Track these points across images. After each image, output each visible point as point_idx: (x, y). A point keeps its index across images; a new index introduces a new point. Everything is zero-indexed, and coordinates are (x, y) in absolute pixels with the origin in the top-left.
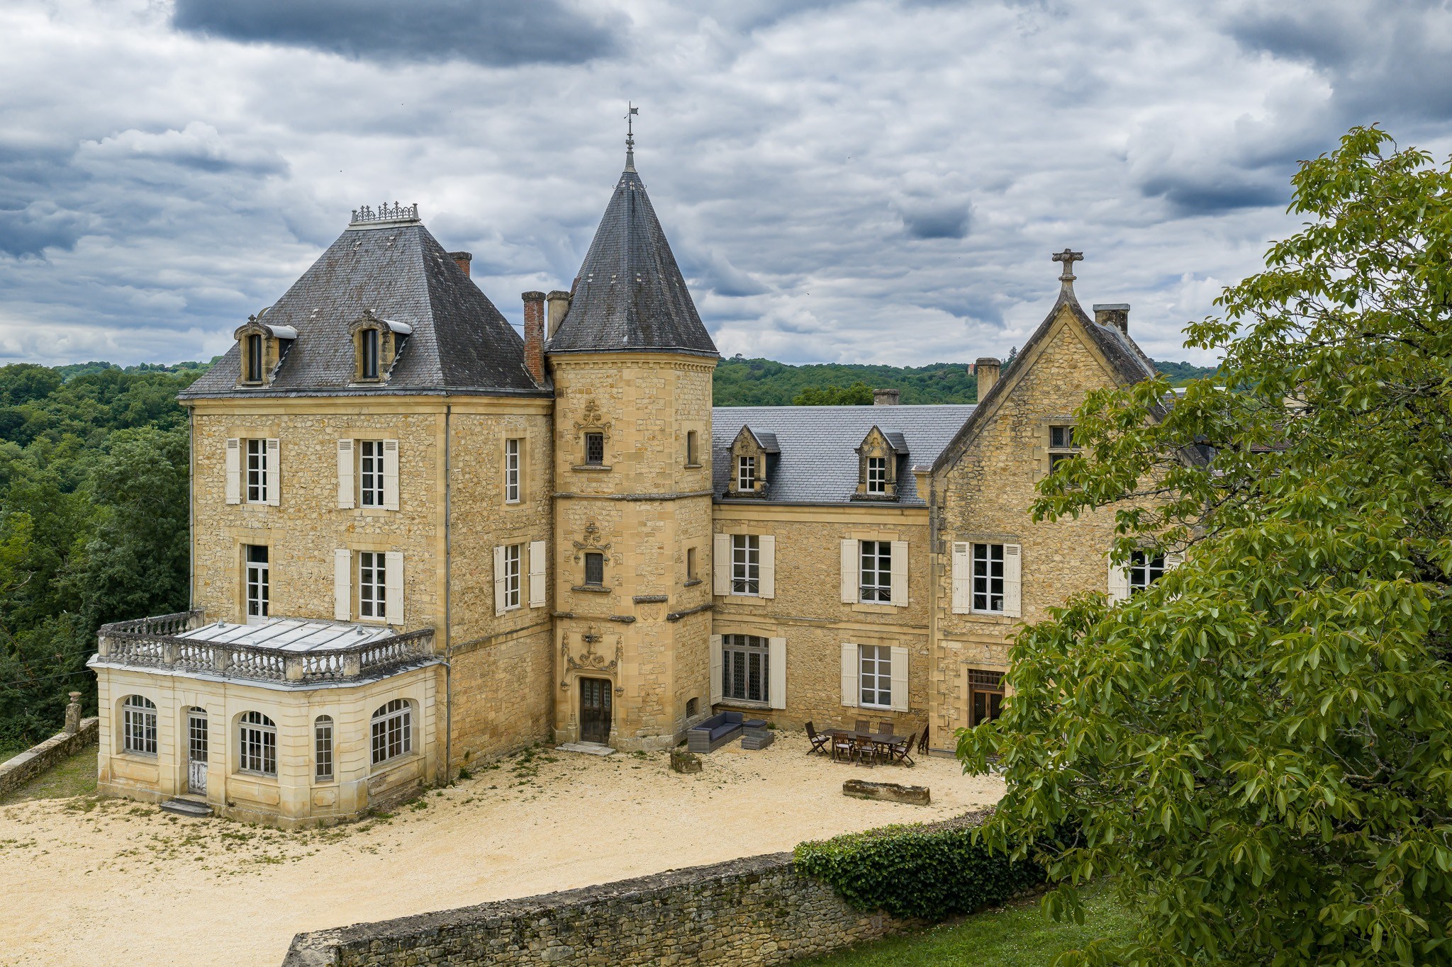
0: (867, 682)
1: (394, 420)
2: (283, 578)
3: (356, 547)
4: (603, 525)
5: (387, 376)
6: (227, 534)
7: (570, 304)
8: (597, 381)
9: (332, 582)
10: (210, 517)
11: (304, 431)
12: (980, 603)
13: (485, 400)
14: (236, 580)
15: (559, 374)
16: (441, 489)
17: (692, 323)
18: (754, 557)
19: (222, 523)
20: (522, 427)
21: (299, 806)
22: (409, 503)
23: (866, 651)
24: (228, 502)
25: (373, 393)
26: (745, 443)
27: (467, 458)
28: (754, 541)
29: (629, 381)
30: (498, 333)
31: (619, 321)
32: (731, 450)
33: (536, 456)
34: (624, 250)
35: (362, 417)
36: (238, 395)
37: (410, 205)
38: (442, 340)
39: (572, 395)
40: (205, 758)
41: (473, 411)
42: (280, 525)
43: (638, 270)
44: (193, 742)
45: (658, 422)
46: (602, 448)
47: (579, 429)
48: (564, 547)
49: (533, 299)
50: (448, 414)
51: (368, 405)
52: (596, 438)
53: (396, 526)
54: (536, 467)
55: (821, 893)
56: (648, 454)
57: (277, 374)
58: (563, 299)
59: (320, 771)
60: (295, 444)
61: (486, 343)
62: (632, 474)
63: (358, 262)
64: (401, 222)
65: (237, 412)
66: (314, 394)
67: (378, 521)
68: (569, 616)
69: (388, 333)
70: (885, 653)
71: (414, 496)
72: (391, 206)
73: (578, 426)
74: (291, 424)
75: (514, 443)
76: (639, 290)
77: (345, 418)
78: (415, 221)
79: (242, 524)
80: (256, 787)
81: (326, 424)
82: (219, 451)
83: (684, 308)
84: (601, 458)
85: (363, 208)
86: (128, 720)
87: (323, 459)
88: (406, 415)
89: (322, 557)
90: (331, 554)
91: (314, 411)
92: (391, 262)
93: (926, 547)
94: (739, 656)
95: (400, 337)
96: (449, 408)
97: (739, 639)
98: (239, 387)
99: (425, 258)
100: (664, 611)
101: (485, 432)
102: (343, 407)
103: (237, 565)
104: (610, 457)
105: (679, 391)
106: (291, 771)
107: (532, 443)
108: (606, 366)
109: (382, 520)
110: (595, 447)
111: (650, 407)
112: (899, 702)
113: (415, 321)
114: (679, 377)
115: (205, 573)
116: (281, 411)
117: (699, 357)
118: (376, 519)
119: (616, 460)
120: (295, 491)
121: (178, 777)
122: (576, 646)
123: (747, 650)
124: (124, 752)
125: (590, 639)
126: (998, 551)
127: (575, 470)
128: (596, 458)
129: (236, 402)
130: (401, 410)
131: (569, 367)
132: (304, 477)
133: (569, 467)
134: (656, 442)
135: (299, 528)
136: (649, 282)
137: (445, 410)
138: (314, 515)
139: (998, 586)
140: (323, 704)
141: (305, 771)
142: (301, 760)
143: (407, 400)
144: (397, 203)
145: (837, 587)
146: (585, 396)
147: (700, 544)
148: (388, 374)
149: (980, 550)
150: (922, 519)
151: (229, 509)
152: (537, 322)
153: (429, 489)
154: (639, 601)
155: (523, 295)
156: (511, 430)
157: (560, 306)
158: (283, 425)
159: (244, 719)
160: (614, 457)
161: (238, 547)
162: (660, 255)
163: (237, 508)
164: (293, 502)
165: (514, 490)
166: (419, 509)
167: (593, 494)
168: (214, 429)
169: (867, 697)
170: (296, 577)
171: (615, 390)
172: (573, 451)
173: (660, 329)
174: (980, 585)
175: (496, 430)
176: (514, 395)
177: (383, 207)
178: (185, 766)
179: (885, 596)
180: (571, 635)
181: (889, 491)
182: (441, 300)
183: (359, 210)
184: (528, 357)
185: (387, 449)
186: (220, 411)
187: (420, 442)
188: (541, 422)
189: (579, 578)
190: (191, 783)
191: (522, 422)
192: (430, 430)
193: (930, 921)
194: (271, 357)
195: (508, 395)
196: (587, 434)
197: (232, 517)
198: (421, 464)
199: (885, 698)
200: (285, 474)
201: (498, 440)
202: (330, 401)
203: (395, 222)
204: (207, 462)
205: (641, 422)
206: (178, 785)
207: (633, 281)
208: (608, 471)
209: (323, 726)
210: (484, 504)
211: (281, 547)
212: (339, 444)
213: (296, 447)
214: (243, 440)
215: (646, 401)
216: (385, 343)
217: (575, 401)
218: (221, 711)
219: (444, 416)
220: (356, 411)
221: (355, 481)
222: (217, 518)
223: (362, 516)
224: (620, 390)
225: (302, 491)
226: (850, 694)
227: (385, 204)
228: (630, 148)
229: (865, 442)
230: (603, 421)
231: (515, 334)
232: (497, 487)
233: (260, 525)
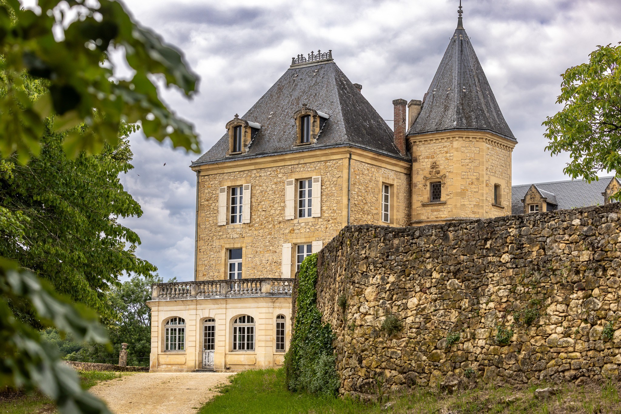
1: (319, 165)
2: (250, 265)
3: (295, 241)
5: (315, 141)
6: (218, 244)
7: (422, 108)
8: (438, 150)
9: (280, 264)
10: (208, 235)
11: (265, 178)
13: (371, 155)
14: (223, 270)
15: (415, 148)
16: (345, 201)
17: (498, 119)
19: (215, 238)
20: (392, 177)
21: (267, 363)
22: (327, 212)
24: (219, 224)
25: (307, 150)
26: (533, 196)
27: (360, 187)
29: (457, 148)
30: (378, 125)
31: (452, 113)
32: (524, 201)
33: (400, 197)
34: (455, 74)
35: (300, 166)
36: (228, 160)
37: (327, 51)
38: (347, 121)
39: (423, 160)
40: (213, 348)
41: (364, 160)
42: (250, 234)
43: (464, 85)
44: (205, 340)
45: (475, 174)
46: (440, 192)
47: (426, 180)
49: (400, 103)
50: (350, 158)
51: (303, 158)
52: (437, 185)
53: (318, 226)
54: (400, 204)
56: (469, 193)
57: (250, 148)
58: (418, 105)
59: (278, 347)
60: (260, 186)
61: (371, 128)
62: (459, 205)
63: (296, 85)
64: (321, 62)
65: (226, 171)
66: (273, 154)
67: (308, 225)
69: (316, 116)
71: (329, 208)
72: (316, 53)
73: (426, 178)
74: (258, 175)
75: (386, 187)
76: (464, 96)
77: (290, 167)
78: (330, 60)
79: (227, 237)
80: (243, 356)
81: (278, 172)
82: (214, 196)
83: (493, 109)
84: (440, 197)
85: (299, 56)
86: (167, 334)
87: (277, 193)
88: (326, 161)
89: (274, 250)
90: (280, 247)
91: (272, 165)
92: (316, 83)
95: (323, 119)
96: (350, 155)
98: (227, 156)
99: (336, 79)
101: (370, 175)
102: (289, 160)
103: (223, 261)
104: (445, 195)
105: (488, 157)
106: (263, 344)
107: (397, 189)
108: (443, 141)
109: (310, 224)
110: (436, 191)
111: (470, 164)
113: (331, 112)
114: (488, 148)
115: (203, 269)
116: (252, 167)
117: (502, 138)
118: (307, 224)
119: (449, 197)
120: (259, 213)
121: (197, 359)
124: (165, 351)
127: (424, 205)
128: (437, 198)
129: (226, 165)
130: (323, 159)
131: (421, 143)
132: (265, 204)
133: (420, 204)
134: (473, 186)
135: (261, 235)
136: (471, 91)
137: (348, 156)
138: (270, 226)
140: (281, 308)
141: (270, 344)
142: (268, 338)
143: (327, 152)
144: (319, 51)
146: (430, 160)
148: (316, 140)
151: (219, 229)
152: (402, 117)
153: (338, 202)
155: (394, 101)
156: (385, 177)
157: (416, 108)
158: (253, 175)
159: (236, 322)
160: (448, 195)
161: (224, 250)
162: (478, 77)
163: (224, 227)
164: (258, 220)
165: (386, 215)
166: (332, 215)
167: (435, 219)
168: (212, 183)
170: (258, 264)
171: (448, 155)
172: (423, 194)
173: (476, 118)
175: (377, 175)
176: (387, 156)
177: (311, 54)
178: (201, 353)
182: (345, 102)
183: (296, 57)
184: (396, 139)
185: (315, 182)
186: (216, 172)
187: (333, 176)
188: (403, 177)
190: (204, 363)
191: (392, 175)
192: (340, 169)
194: (246, 138)
195: (384, 155)
196: (431, 183)
197: (221, 233)
198: (334, 189)
200: (254, 204)
201: (377, 181)
202: (282, 158)
203: (318, 62)
204: (207, 203)
205: (464, 173)
206: (197, 363)
207: (460, 91)
208: (444, 203)
209: (281, 321)
210: (369, 217)
211: (250, 247)
212: (286, 182)
213: (261, 188)
214: (229, 187)
215: (467, 161)
216: (314, 122)
217: (424, 164)
218: (223, 317)
219: (348, 159)
220: (297, 162)
221: (295, 203)
222: (212, 235)
223: (298, 223)
224: (452, 155)
225: (263, 213)
227: (312, 52)
228: (460, 15)
229: (608, 187)
230: (441, 174)
231: (388, 127)
232: (377, 209)
233: (237, 236)
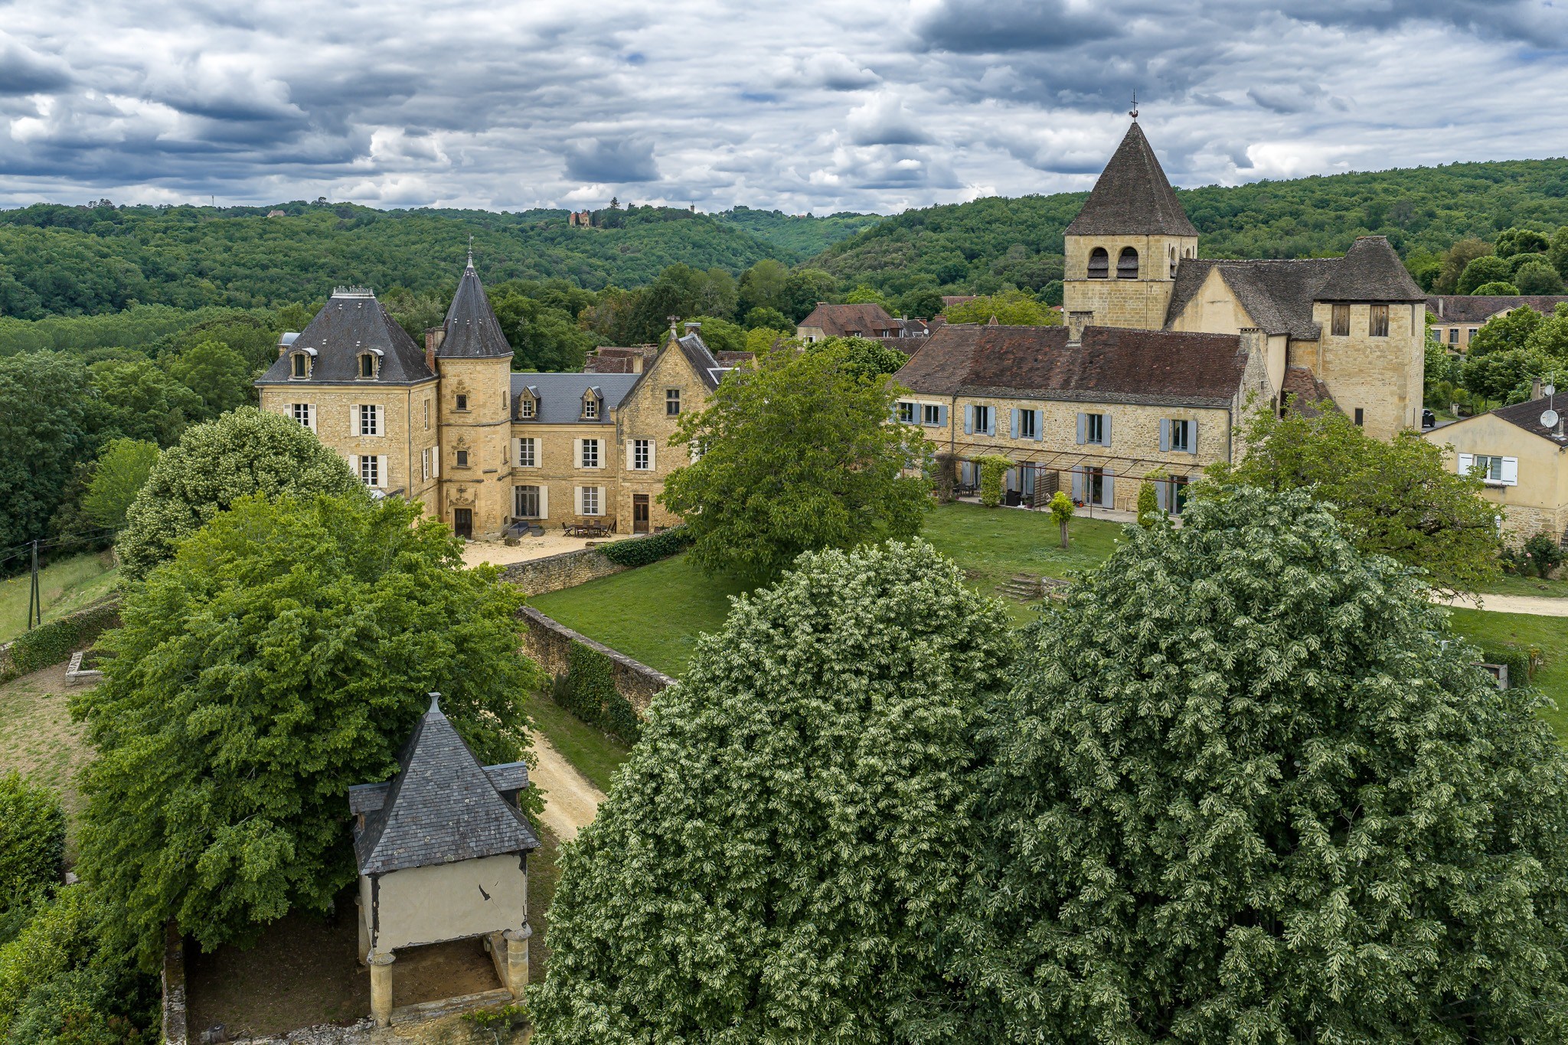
0: (586, 503)
1: (380, 396)
3: (361, 454)
4: (466, 438)
5: (377, 377)
7: (446, 333)
8: (464, 371)
11: (330, 400)
12: (638, 465)
13: (420, 385)
15: (443, 368)
16: (407, 427)
18: (532, 448)
20: (429, 394)
22: (390, 433)
23: (586, 489)
25: (371, 385)
26: (526, 395)
27: (414, 412)
28: (531, 441)
29: (480, 372)
30: (413, 349)
31: (473, 343)
32: (519, 398)
34: (473, 308)
35: (363, 395)
36: (293, 384)
38: (400, 358)
39: (450, 377)
41: (416, 390)
43: (480, 318)
45: (492, 390)
46: (465, 402)
48: (446, 448)
50: (409, 394)
51: (367, 389)
52: (463, 397)
53: (382, 444)
54: (433, 412)
55: (603, 558)
56: (488, 404)
57: (312, 373)
58: (443, 331)
61: (411, 356)
62: (481, 414)
63: (343, 315)
64: (363, 296)
65: (290, 391)
66: (335, 384)
68: (450, 481)
69: (377, 356)
70: (595, 490)
71: (392, 430)
73: (453, 392)
74: (322, 398)
75: (426, 402)
77: (352, 395)
81: (343, 398)
82: (278, 410)
84: (465, 407)
87: (342, 413)
88: (387, 394)
90: (347, 457)
91: (336, 391)
93: (614, 442)
94: (524, 496)
95: (380, 357)
96: (409, 391)
97: (524, 488)
98: (291, 380)
99: (381, 316)
100: (496, 476)
101: (419, 399)
102: (352, 390)
104: (470, 406)
105: (500, 374)
108: (468, 364)
109: (374, 441)
110: (462, 402)
111: (489, 383)
112: (602, 511)
113: (384, 349)
114: (500, 367)
116: (315, 391)
118: (371, 441)
119: (473, 408)
120: (325, 428)
122: (454, 494)
123: (527, 493)
125: (461, 491)
126: (645, 443)
127: (452, 413)
128: (463, 407)
129: (291, 387)
130: (385, 391)
131: (448, 364)
132: (330, 422)
133: (448, 411)
134: (492, 399)
137: (407, 392)
138: (336, 439)
139: (645, 458)
143: (389, 387)
145: (572, 461)
146: (457, 377)
147: (507, 443)
148: (377, 375)
149: (638, 443)
150: (613, 429)
153: (400, 427)
154: (485, 472)
156: (426, 396)
157: (441, 334)
158: (317, 398)
160: (472, 406)
164: (324, 433)
165: (426, 423)
166: (395, 436)
167: (461, 423)
168: (275, 399)
169: (587, 510)
171: (472, 375)
172: (449, 404)
173: (492, 346)
174: (638, 458)
175: (422, 397)
176: (428, 381)
179: (595, 464)
180: (452, 491)
181: (596, 417)
184: (428, 360)
185: (377, 409)
186: (279, 391)
187: (395, 406)
188: (434, 391)
189: (455, 463)
191: (429, 392)
192: (401, 401)
193: (635, 567)
194: (309, 365)
196: (458, 396)
198: (396, 416)
199: (595, 511)
200: (320, 420)
201: (421, 402)
202: (347, 387)
203: (360, 296)
205: (484, 390)
207: (478, 323)
208: (469, 413)
210: (419, 432)
212: (349, 406)
213: (326, 408)
214: (293, 404)
215: (487, 379)
216: (375, 361)
217: (452, 380)
219: (407, 394)
220: (360, 392)
221: (359, 423)
223: (363, 439)
224: (475, 375)
225: (329, 429)
226: (579, 510)
229: (585, 394)
230: (467, 389)
